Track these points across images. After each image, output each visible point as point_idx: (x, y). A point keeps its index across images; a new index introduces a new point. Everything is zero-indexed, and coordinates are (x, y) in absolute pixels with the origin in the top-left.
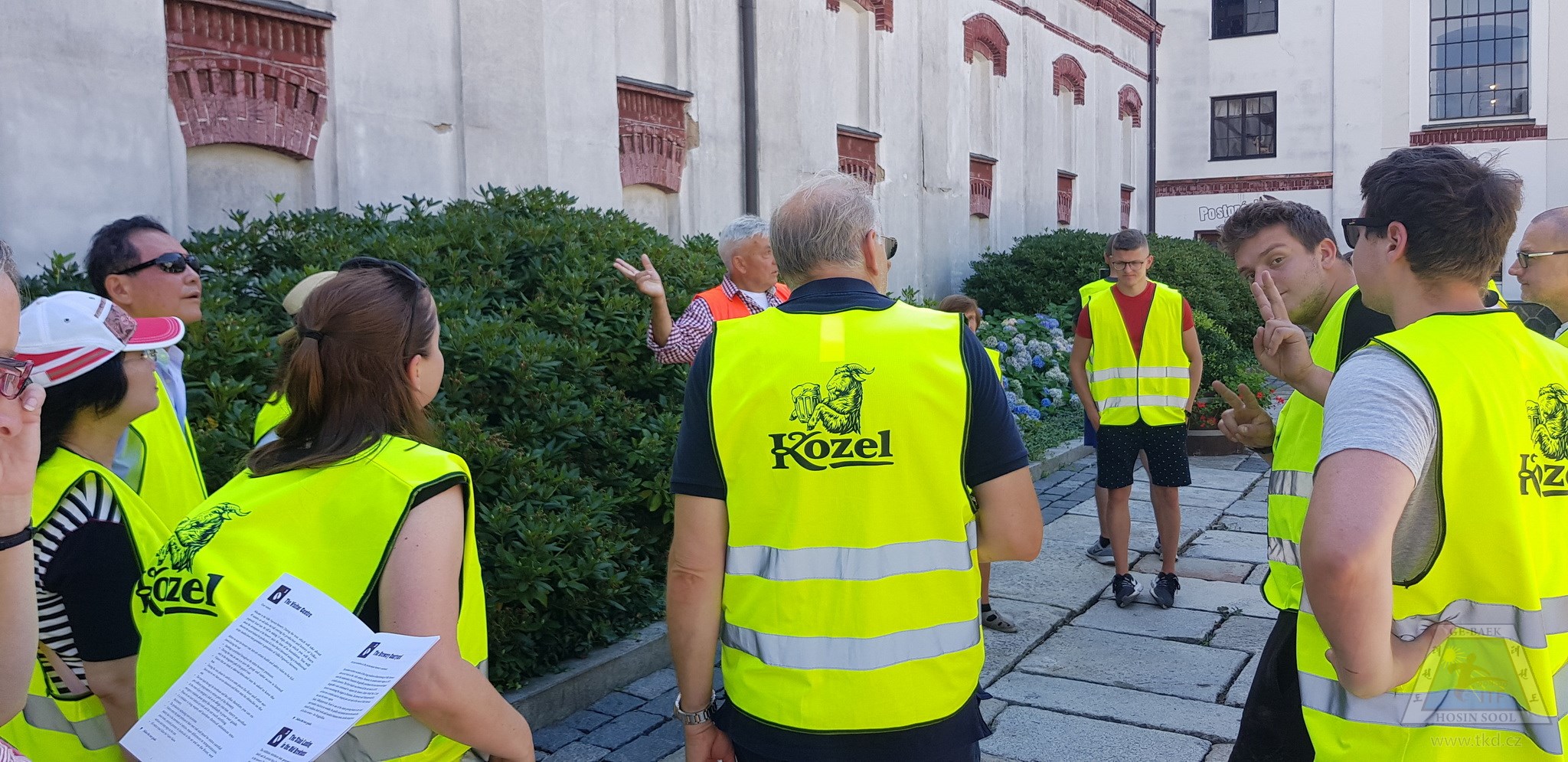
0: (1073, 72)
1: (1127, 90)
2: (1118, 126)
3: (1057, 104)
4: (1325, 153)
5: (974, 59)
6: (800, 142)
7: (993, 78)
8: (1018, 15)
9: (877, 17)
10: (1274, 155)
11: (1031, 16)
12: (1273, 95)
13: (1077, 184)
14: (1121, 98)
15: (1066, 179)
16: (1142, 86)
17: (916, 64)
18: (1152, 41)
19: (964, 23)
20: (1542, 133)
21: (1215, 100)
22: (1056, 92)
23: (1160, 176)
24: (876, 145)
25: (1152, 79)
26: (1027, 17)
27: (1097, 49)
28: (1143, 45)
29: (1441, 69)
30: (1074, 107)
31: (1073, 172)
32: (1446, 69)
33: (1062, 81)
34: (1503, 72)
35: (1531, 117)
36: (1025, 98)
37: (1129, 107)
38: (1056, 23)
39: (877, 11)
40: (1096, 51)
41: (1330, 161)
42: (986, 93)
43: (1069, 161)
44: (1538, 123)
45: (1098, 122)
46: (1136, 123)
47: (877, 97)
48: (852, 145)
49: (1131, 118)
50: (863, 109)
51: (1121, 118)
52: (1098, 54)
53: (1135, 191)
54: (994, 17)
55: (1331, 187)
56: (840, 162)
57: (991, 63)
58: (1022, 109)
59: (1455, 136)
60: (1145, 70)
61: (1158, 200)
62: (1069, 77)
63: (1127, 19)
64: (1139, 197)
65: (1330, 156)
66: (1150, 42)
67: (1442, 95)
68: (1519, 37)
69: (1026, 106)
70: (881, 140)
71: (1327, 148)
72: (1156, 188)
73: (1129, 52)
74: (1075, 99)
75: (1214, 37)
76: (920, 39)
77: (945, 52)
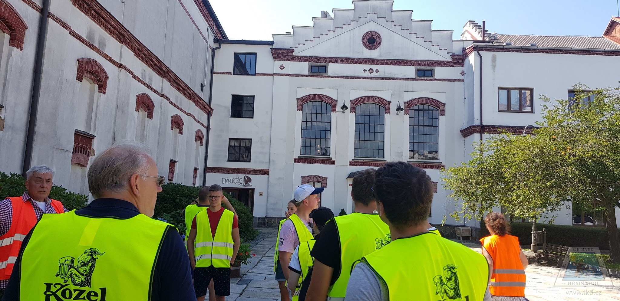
0: (179, 122)
1: (198, 132)
2: (194, 144)
3: (171, 133)
4: (267, 163)
5: (140, 110)
6: (56, 135)
7: (147, 119)
8: (159, 97)
9: (99, 87)
10: (250, 161)
11: (165, 98)
12: (250, 140)
13: (177, 165)
14: (196, 134)
15: (173, 163)
16: (204, 131)
17: (114, 109)
18: (209, 115)
19: (137, 96)
20: (333, 162)
21: (230, 139)
22: (172, 128)
23: (209, 165)
24: (92, 140)
25: (208, 128)
26: (163, 98)
27: (189, 114)
28: (205, 116)
29: (304, 137)
30: (178, 135)
31: (176, 160)
32: (306, 138)
33: (174, 124)
34: (323, 141)
35: (331, 157)
36: (159, 129)
37: (199, 138)
38: (174, 102)
39: (99, 85)
40: (189, 115)
41: (268, 165)
42: (143, 125)
43: (175, 155)
44: (333, 159)
45: (187, 142)
46: (201, 144)
47: (95, 120)
48: (81, 139)
49: (199, 142)
50: (88, 123)
51: (196, 141)
52: (189, 116)
53: (199, 170)
54: (150, 95)
55: (268, 175)
56: (74, 146)
57: (147, 113)
58: (158, 133)
59: (308, 161)
60: (206, 125)
61: (207, 174)
62: (177, 123)
63: (201, 105)
64: (200, 172)
65: (268, 164)
66: (208, 115)
67: (304, 146)
68: (327, 131)
69: (159, 132)
70: (95, 138)
71: (268, 161)
72: (207, 170)
73: (201, 117)
74: (179, 132)
75: (232, 117)
76: (117, 99)
77: (128, 106)
